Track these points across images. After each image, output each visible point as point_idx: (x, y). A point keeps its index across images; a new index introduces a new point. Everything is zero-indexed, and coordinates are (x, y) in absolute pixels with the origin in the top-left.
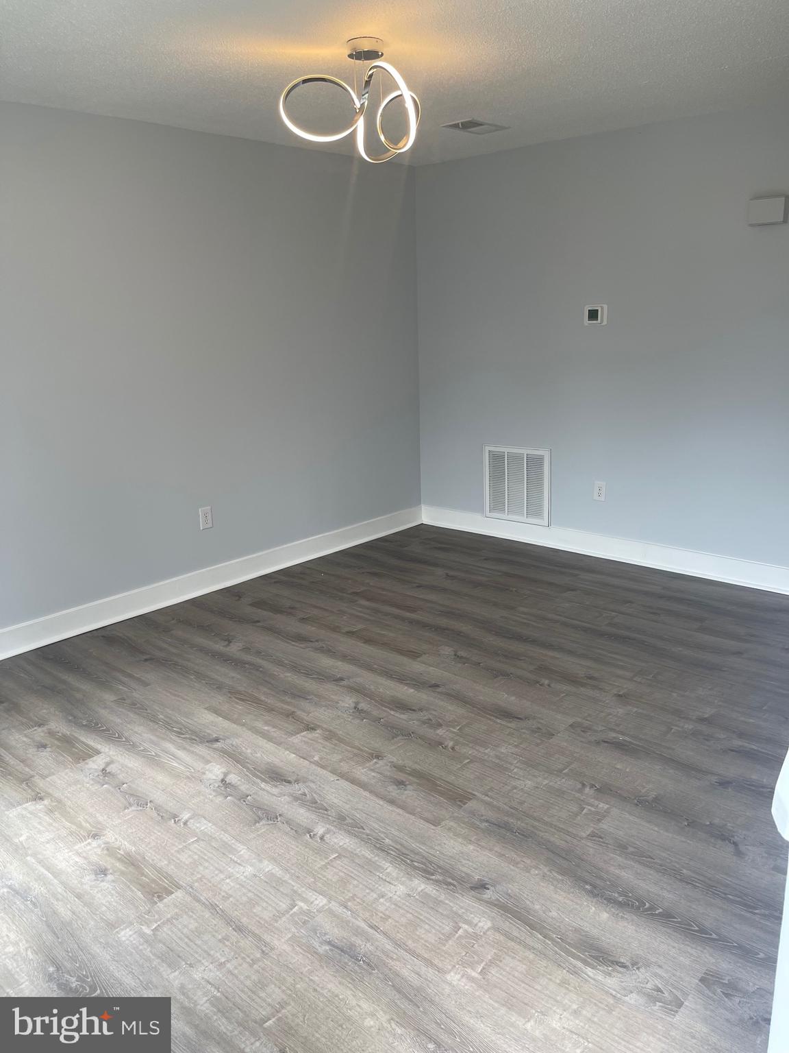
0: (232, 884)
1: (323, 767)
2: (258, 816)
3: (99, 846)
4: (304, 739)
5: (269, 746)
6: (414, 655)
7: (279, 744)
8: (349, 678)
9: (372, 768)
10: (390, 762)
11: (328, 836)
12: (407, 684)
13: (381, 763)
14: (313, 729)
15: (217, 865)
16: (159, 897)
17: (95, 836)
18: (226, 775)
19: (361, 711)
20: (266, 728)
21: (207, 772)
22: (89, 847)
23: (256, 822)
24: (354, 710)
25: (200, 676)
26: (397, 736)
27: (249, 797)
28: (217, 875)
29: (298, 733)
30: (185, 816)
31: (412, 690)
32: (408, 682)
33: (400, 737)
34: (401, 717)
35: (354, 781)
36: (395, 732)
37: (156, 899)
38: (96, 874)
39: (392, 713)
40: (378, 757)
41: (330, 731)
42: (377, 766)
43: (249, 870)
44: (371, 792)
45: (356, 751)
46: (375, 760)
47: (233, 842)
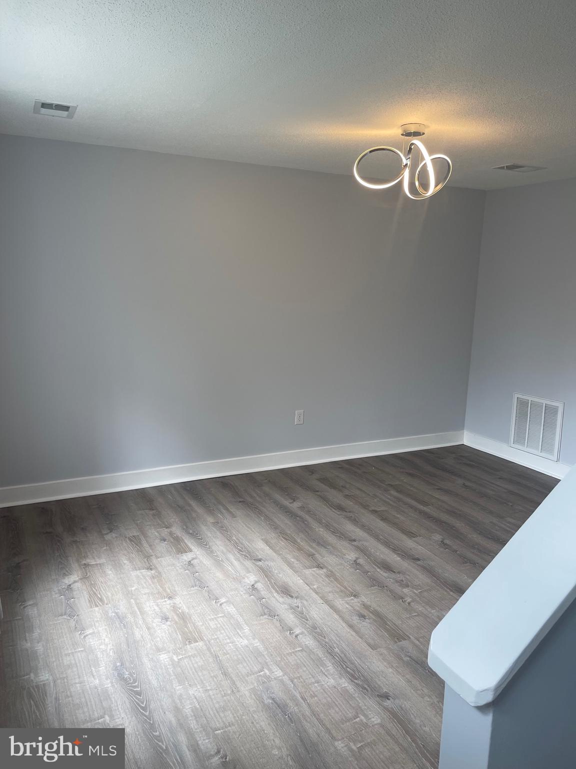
0: (232, 647)
1: (317, 593)
2: (264, 613)
3: (170, 604)
4: (313, 573)
5: (289, 571)
6: (411, 535)
7: (296, 572)
8: (360, 541)
9: (348, 602)
10: (362, 601)
11: (301, 636)
12: (398, 554)
13: (356, 600)
14: (321, 568)
15: (228, 634)
16: (189, 642)
17: (170, 598)
18: (256, 582)
19: (359, 564)
20: (292, 560)
21: (246, 578)
22: (164, 603)
23: (262, 615)
24: (353, 562)
25: (267, 518)
26: (374, 585)
27: (264, 600)
28: (226, 639)
29: (311, 568)
30: (223, 600)
31: (399, 559)
32: (399, 552)
33: (376, 587)
34: (382, 574)
35: (332, 607)
36: (375, 583)
37: (187, 643)
38: (162, 619)
39: (378, 570)
40: (355, 596)
41: (332, 572)
42: (353, 601)
43: (245, 642)
44: (340, 616)
45: (343, 588)
46: (352, 598)
47: (243, 623)
